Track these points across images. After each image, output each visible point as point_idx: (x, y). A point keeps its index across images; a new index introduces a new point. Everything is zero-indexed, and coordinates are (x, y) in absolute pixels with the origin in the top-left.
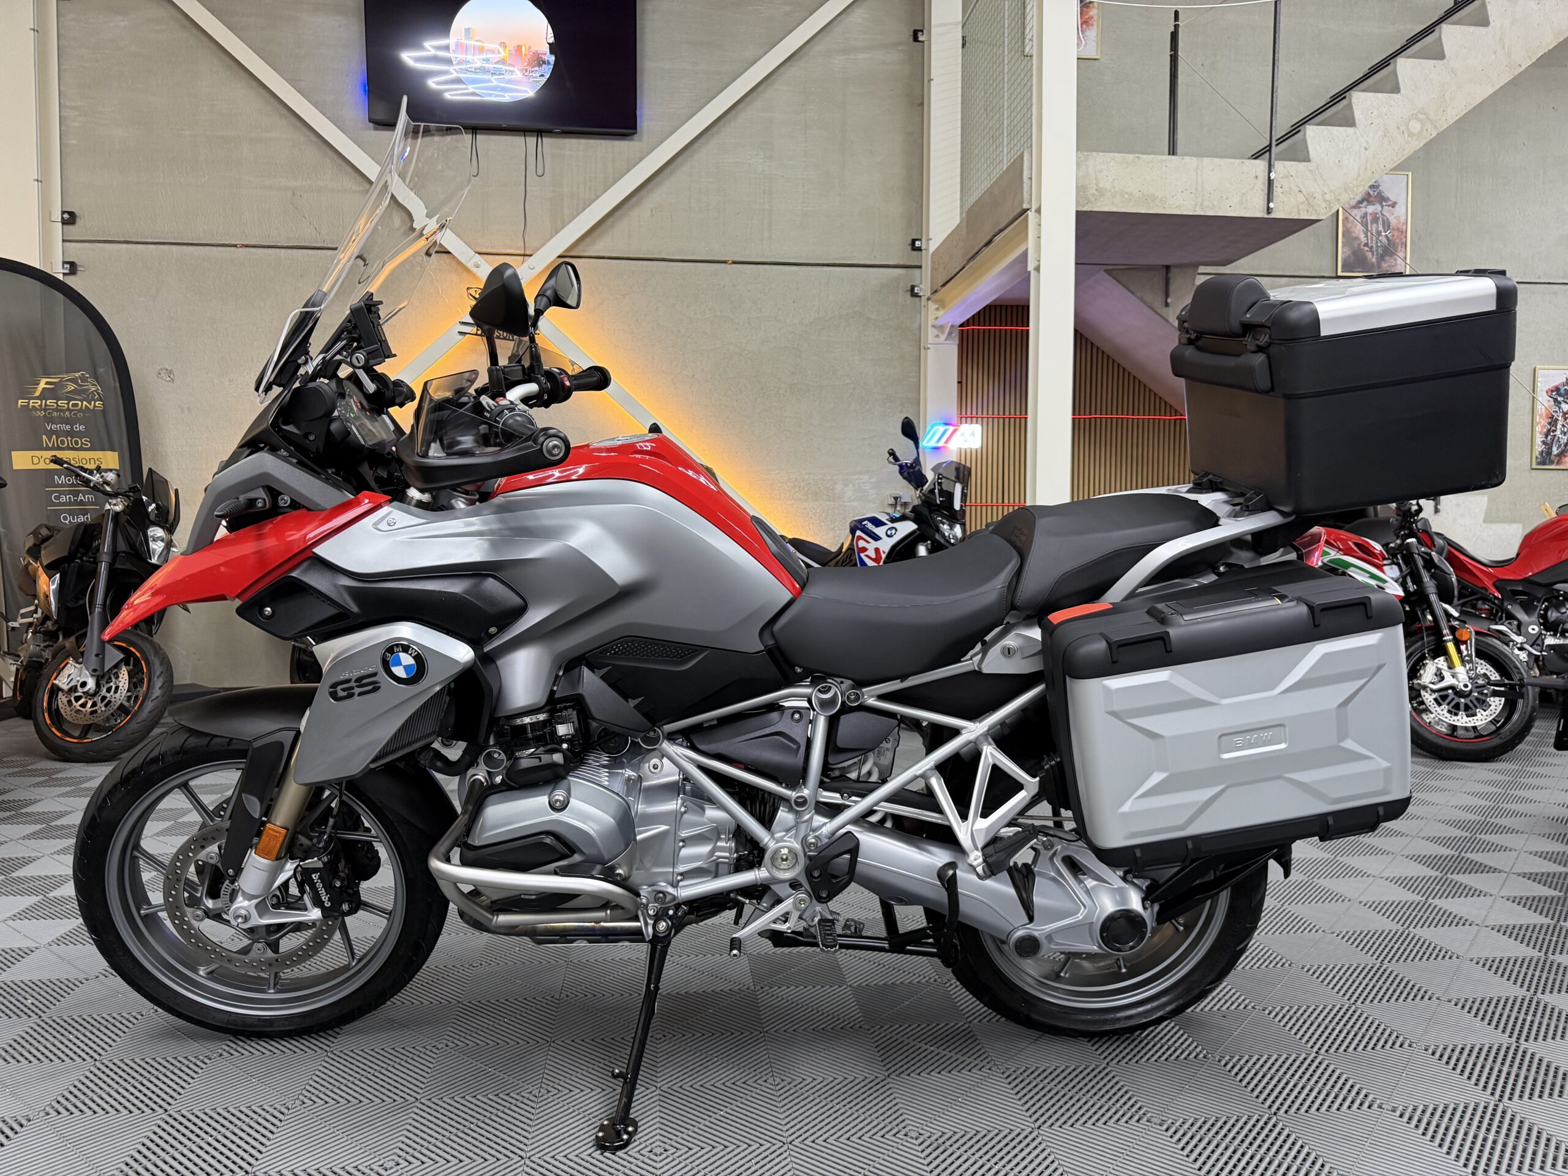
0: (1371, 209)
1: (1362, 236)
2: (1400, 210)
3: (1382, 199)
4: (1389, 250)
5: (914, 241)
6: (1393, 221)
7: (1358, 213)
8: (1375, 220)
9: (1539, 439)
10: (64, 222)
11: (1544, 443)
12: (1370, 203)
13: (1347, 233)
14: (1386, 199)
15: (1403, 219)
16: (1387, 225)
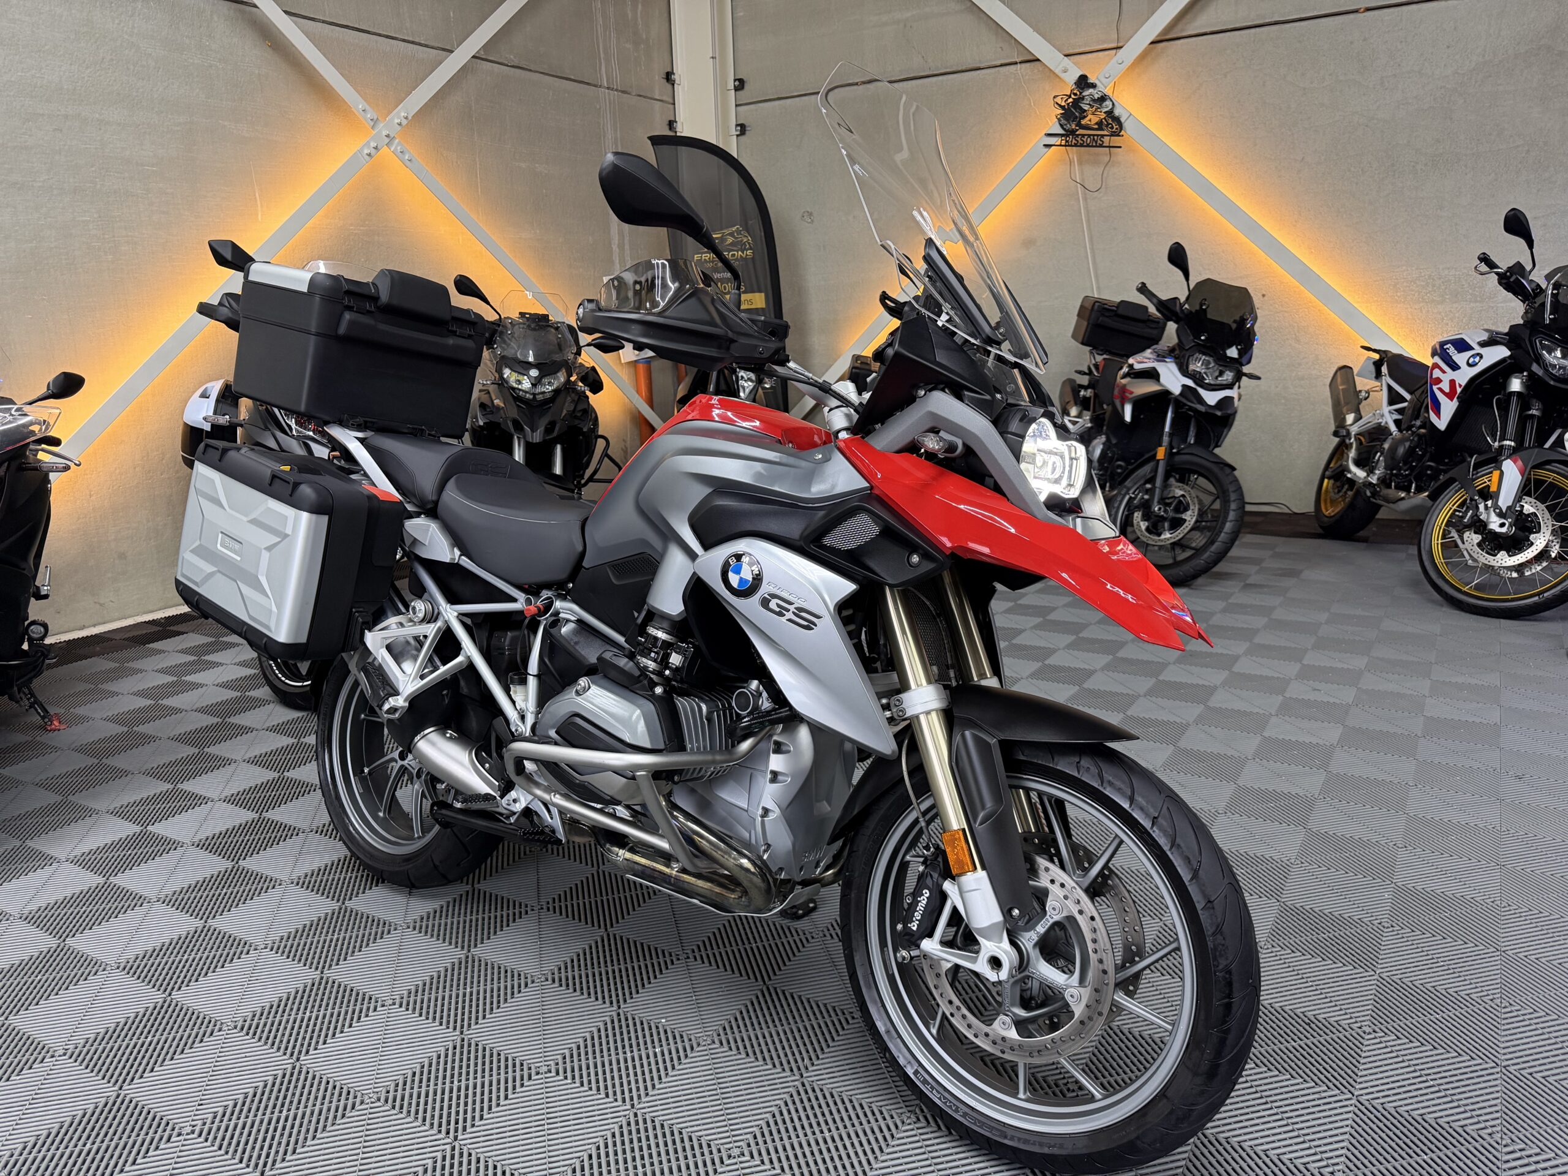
10: (737, 89)
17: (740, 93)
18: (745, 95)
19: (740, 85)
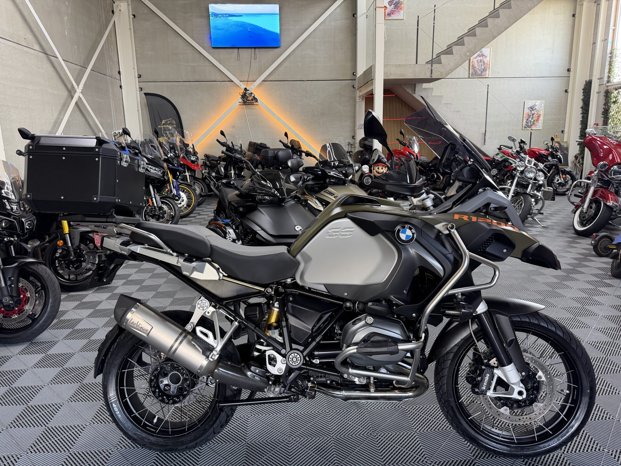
0: (479, 58)
1: (477, 66)
2: (488, 58)
3: (483, 55)
4: (485, 70)
5: (353, 73)
6: (486, 62)
7: (476, 59)
8: (481, 61)
9: (525, 121)
10: (138, 77)
11: (526, 122)
12: (480, 57)
13: (473, 66)
14: (484, 55)
15: (489, 61)
16: (484, 62)
17: (139, 78)
18: (141, 79)
19: (140, 76)
